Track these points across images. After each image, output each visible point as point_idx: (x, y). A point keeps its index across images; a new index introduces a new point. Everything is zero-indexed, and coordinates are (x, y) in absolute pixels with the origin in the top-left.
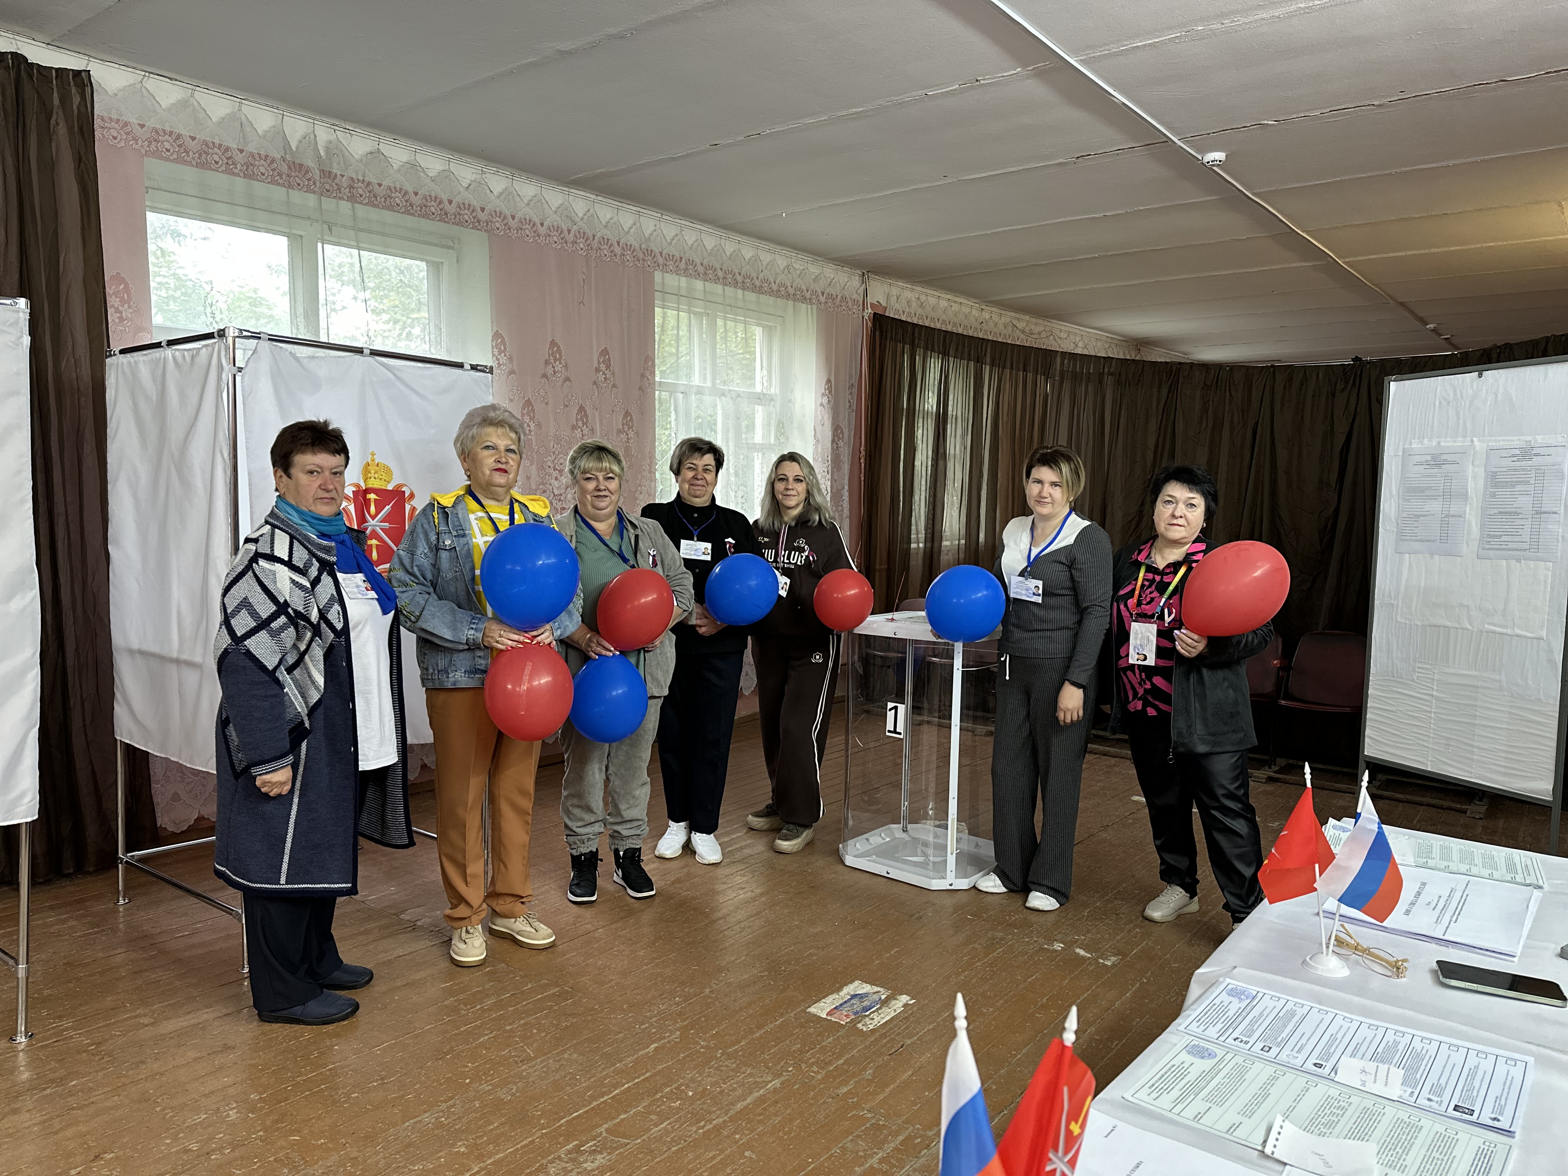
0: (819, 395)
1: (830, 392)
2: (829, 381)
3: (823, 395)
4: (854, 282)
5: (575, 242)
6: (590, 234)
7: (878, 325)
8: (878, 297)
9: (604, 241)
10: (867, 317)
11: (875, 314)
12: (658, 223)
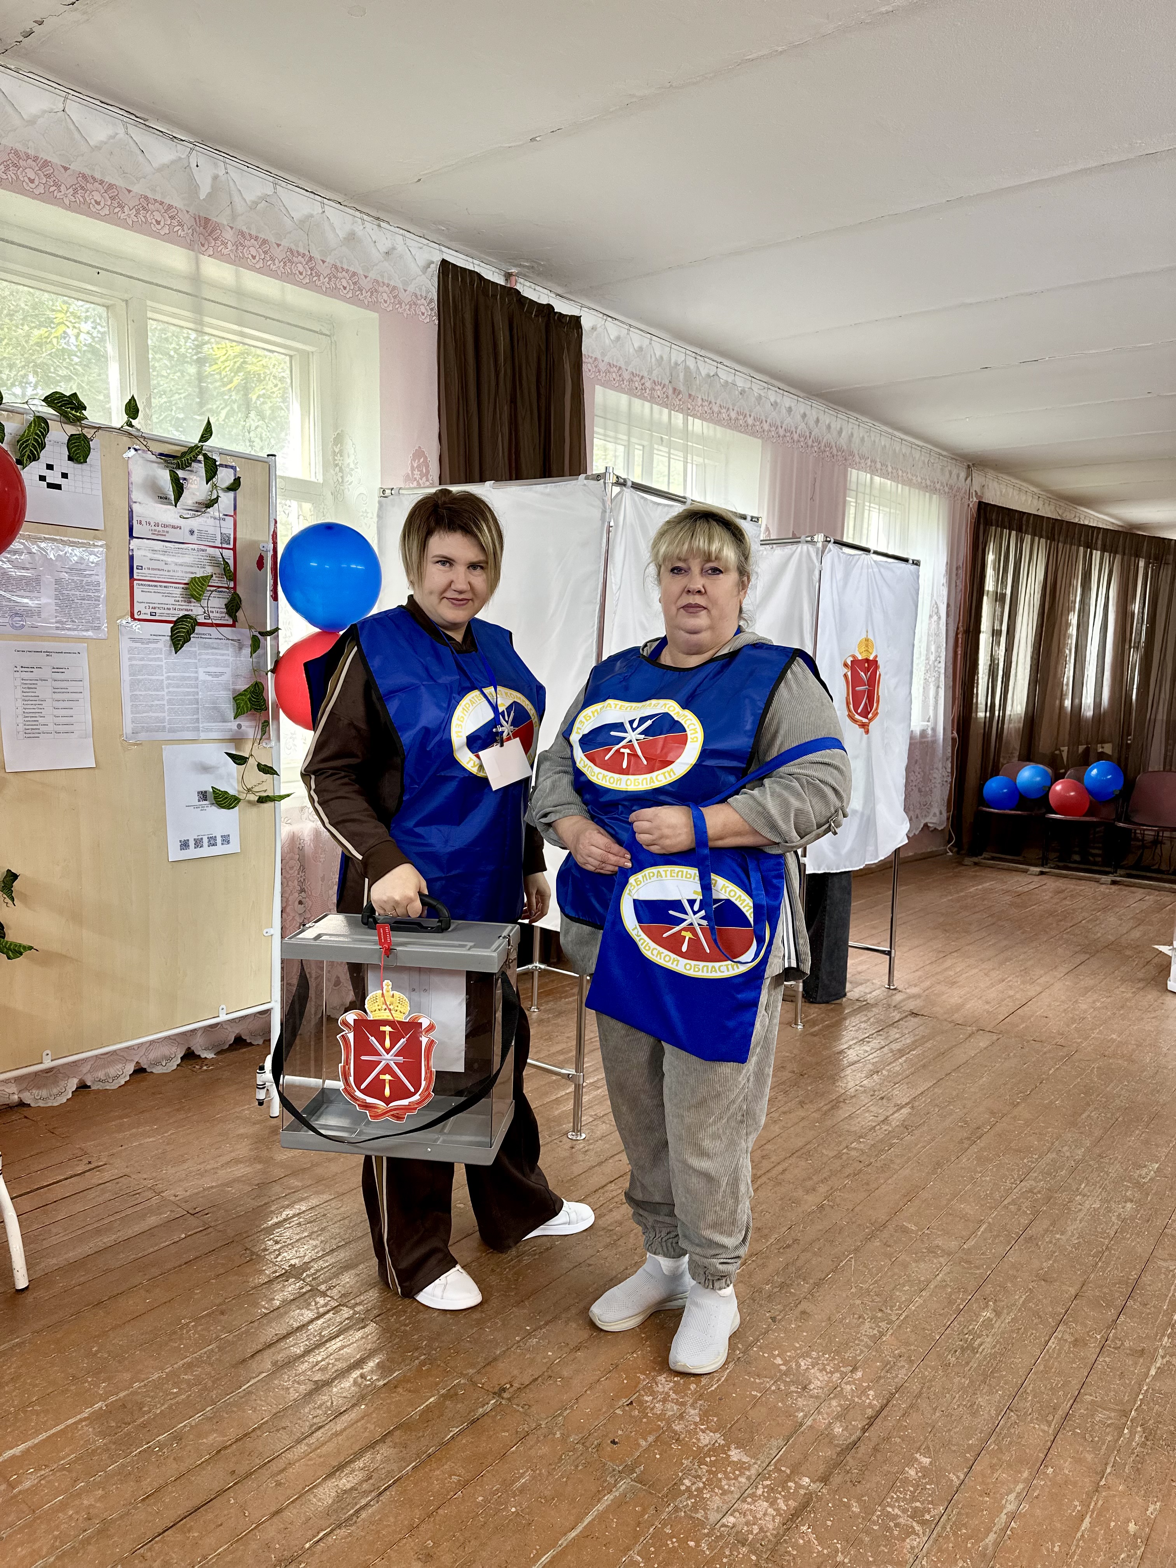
1: (947, 573)
2: (947, 564)
3: (944, 576)
4: (963, 475)
5: (812, 446)
6: (820, 438)
7: (982, 511)
8: (976, 487)
9: (828, 445)
10: (971, 506)
11: (980, 503)
12: (856, 427)
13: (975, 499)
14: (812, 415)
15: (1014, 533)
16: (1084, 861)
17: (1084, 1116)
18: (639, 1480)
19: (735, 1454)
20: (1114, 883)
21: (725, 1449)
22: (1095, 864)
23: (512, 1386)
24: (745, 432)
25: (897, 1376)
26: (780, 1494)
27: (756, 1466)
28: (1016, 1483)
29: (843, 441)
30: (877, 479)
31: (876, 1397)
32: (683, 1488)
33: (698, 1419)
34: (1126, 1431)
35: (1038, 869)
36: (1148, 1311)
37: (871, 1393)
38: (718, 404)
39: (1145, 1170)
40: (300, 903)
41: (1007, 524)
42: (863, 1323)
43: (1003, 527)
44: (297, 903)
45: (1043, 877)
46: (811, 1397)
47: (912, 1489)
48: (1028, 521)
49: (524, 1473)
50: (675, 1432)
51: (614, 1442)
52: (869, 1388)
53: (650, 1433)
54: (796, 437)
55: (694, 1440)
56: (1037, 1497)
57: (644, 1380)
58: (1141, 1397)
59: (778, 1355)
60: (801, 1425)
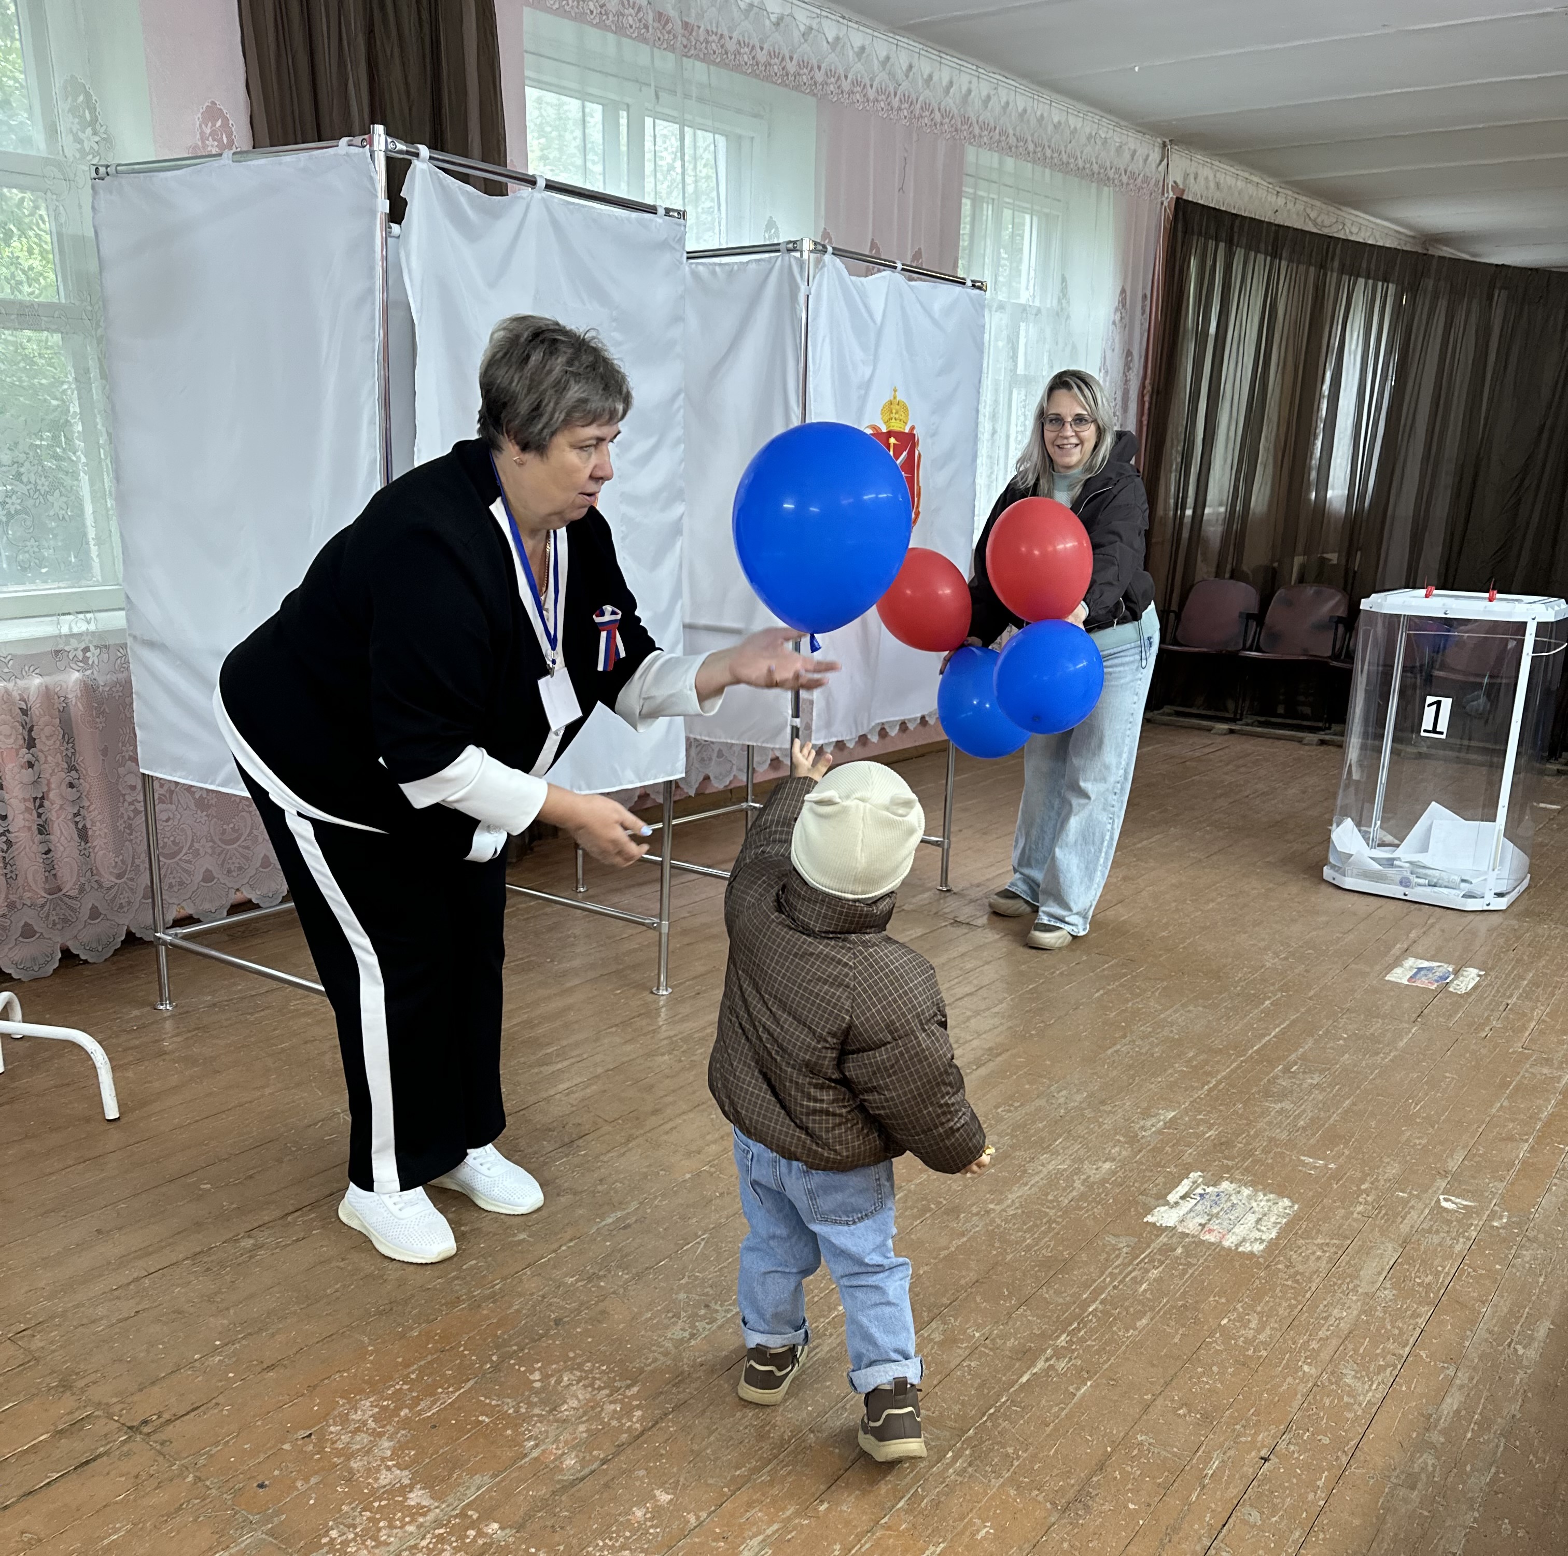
0: (1113, 310)
1: (1124, 306)
2: (1123, 291)
3: (1117, 309)
4: (1155, 155)
5: (900, 109)
6: (914, 96)
7: (1181, 214)
8: (1176, 175)
9: (926, 106)
10: (1166, 204)
11: (1178, 199)
12: (975, 80)
13: (1171, 194)
14: (902, 60)
15: (1222, 245)
16: (1291, 713)
17: (1109, 1052)
18: (270, 1533)
19: (416, 1497)
20: (1323, 742)
21: (404, 1490)
22: (1304, 717)
23: (159, 1417)
24: (784, 84)
25: (684, 1391)
26: (450, 1545)
27: (437, 1511)
28: (771, 1522)
29: (951, 103)
30: (1010, 163)
31: (641, 1419)
32: (324, 1540)
33: (389, 1453)
34: (950, 1454)
35: (1225, 727)
36: (1061, 1300)
37: (639, 1413)
38: (734, 40)
39: (1154, 1120)
40: (71, 785)
41: (1212, 231)
42: (675, 1324)
43: (1207, 237)
44: (64, 786)
45: (1232, 737)
46: (557, 1421)
47: (628, 1534)
48: (1241, 227)
49: (120, 1528)
50: (351, 1471)
51: (261, 1486)
52: (638, 1407)
53: (316, 1473)
54: (871, 94)
55: (370, 1480)
56: (789, 1540)
57: (343, 1405)
58: (992, 1411)
59: (539, 1369)
60: (526, 1455)
